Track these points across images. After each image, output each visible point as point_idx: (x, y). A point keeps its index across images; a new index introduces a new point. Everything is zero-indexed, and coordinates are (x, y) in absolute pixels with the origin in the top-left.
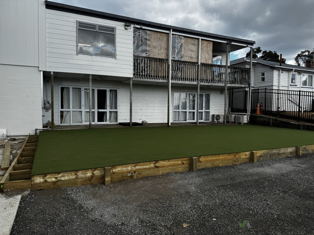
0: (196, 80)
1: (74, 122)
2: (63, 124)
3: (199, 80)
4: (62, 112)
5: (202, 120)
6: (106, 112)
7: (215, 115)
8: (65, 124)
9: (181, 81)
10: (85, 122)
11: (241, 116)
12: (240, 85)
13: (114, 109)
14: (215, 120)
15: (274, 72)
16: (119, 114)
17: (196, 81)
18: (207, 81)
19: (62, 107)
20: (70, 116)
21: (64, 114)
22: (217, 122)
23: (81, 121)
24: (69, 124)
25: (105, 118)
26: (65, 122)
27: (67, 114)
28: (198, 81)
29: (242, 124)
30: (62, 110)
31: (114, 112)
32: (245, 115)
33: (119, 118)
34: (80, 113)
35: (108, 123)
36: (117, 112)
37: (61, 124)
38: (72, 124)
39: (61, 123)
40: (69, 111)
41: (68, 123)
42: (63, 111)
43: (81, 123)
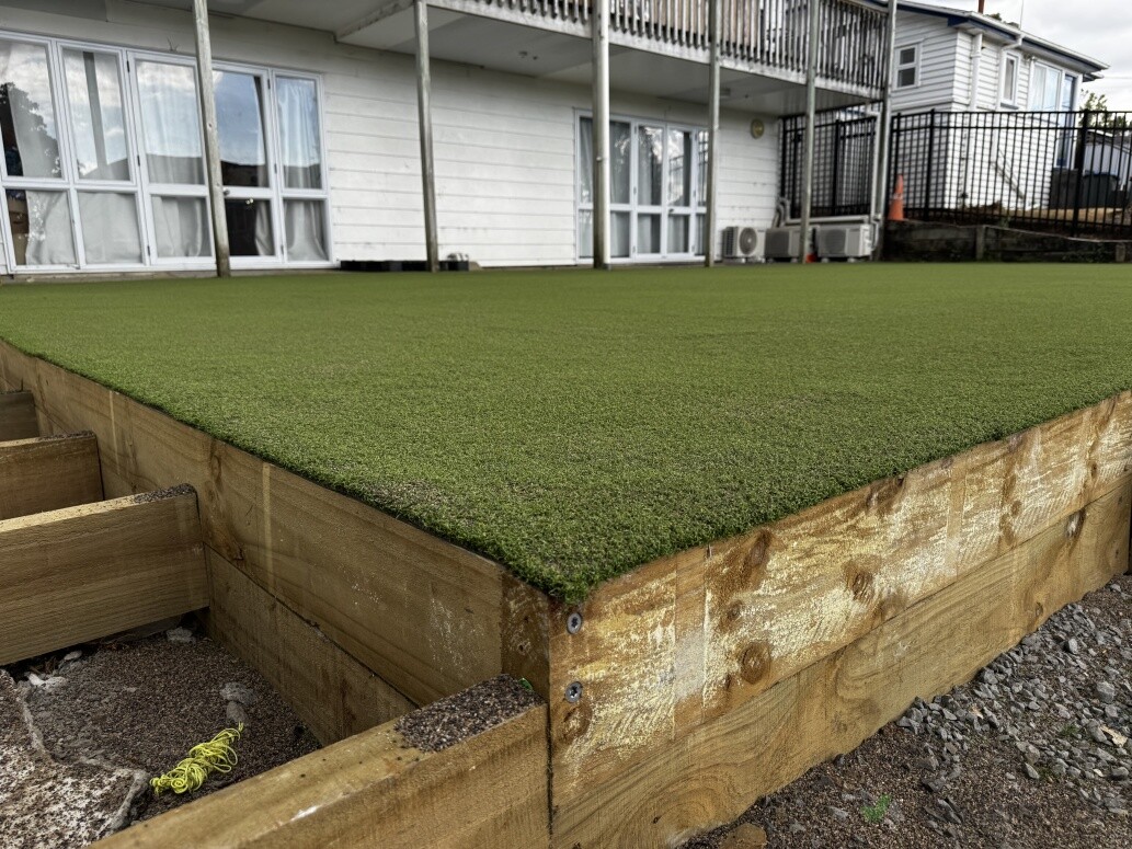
0: (707, 44)
1: (95, 254)
2: (31, 269)
3: (718, 41)
4: (16, 197)
5: (686, 250)
6: (267, 202)
7: (737, 228)
8: (46, 268)
9: (645, 36)
10: (160, 254)
11: (847, 229)
12: (855, 86)
13: (306, 186)
14: (739, 253)
15: (959, 43)
16: (333, 216)
17: (704, 49)
18: (745, 53)
19: (14, 167)
20: (72, 222)
21: (35, 207)
22: (747, 258)
23: (135, 249)
24: (72, 270)
25: (260, 233)
26: (45, 256)
27: (50, 206)
28: (712, 50)
29: (852, 260)
30: (16, 182)
31: (307, 202)
32: (861, 222)
33: (334, 235)
34: (124, 202)
35: (280, 261)
36: (319, 204)
37: (21, 269)
38: (86, 268)
39: (21, 260)
40: (59, 192)
41: (63, 259)
42: (23, 191)
43: (140, 259)
